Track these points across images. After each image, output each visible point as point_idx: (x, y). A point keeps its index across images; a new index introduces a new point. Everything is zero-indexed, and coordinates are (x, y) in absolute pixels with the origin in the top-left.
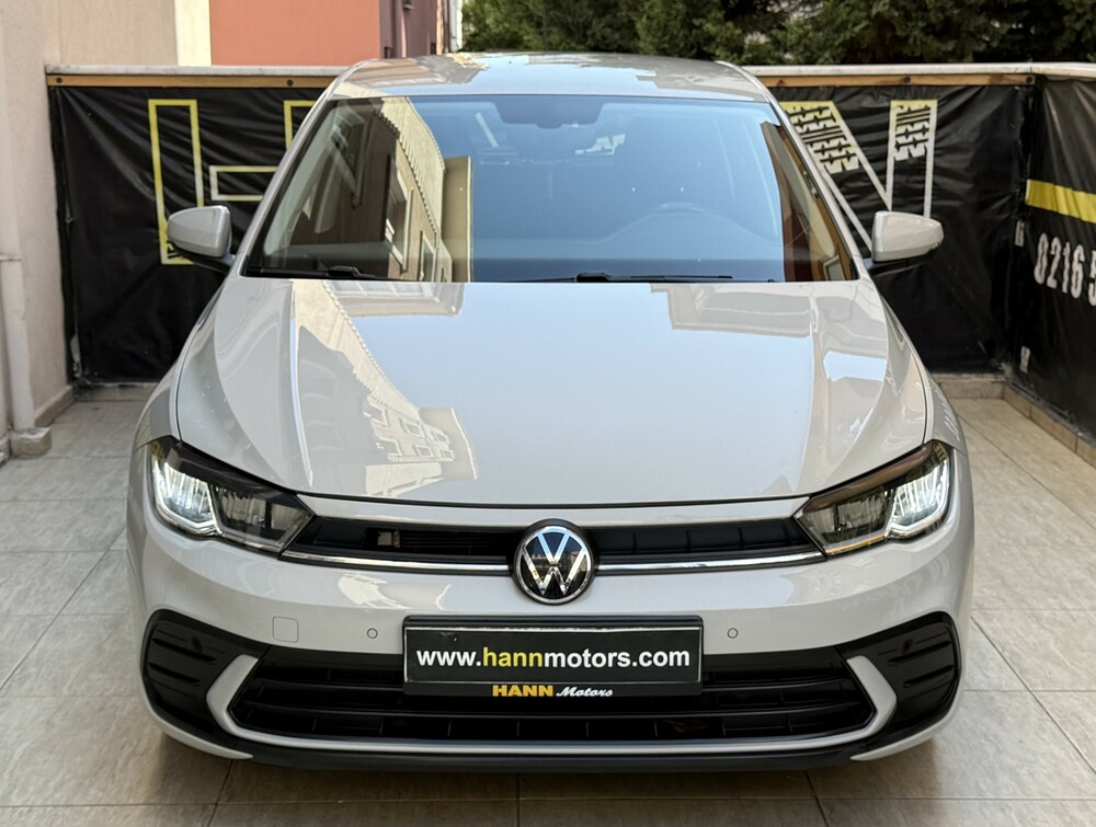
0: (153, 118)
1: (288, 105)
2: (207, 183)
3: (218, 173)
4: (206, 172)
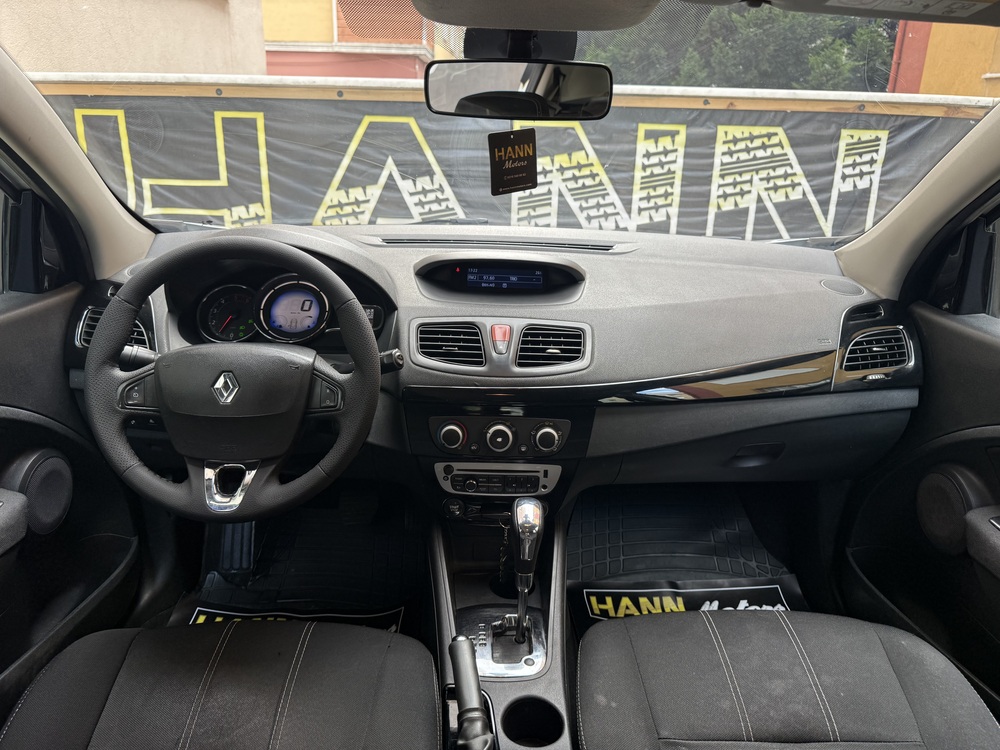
0: (80, 128)
1: (219, 116)
2: (140, 196)
3: (151, 186)
4: (138, 184)
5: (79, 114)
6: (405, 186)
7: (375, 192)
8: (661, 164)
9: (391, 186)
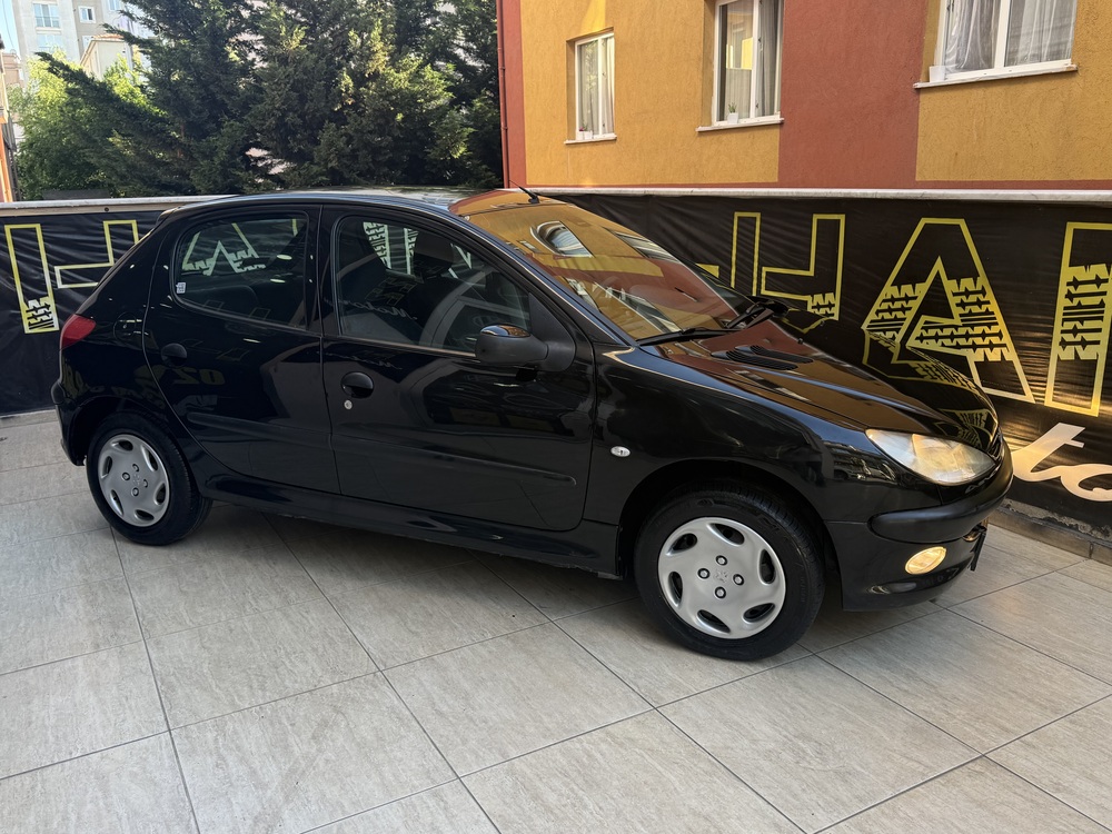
0: (9, 237)
1: (106, 224)
2: (53, 277)
3: (61, 271)
4: (51, 270)
5: (7, 228)
6: (231, 257)
7: (211, 263)
8: (377, 234)
9: (221, 258)
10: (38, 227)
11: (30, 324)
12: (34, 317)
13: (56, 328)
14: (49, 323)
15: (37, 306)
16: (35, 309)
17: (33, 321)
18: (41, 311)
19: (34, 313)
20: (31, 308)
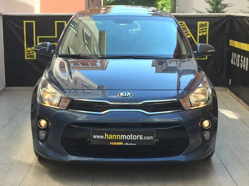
0: (25, 25)
1: (56, 22)
2: (36, 40)
3: (39, 38)
4: (36, 38)
5: (25, 22)
10: (34, 22)
11: (27, 56)
12: (29, 54)
13: (35, 58)
14: (32, 56)
15: (30, 50)
16: (29, 51)
17: (28, 55)
18: (31, 52)
19: (29, 52)
20: (28, 50)
